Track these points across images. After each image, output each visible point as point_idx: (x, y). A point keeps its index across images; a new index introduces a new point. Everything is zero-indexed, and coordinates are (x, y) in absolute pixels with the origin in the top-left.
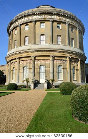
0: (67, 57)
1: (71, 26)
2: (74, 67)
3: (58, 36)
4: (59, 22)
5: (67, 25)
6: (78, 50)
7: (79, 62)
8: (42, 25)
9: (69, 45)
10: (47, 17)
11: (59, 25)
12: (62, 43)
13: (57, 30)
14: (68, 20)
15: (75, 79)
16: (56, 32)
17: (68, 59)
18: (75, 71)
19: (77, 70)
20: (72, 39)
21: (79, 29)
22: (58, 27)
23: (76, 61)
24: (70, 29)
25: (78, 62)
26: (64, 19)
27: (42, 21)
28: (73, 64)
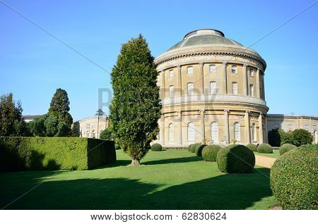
0: (245, 111)
1: (250, 68)
2: (254, 124)
3: (233, 82)
4: (235, 65)
5: (244, 68)
6: (259, 101)
7: (260, 116)
8: (212, 67)
9: (248, 94)
10: (219, 58)
11: (234, 68)
12: (238, 92)
13: (232, 74)
14: (246, 61)
15: (255, 140)
16: (231, 77)
17: (246, 114)
18: (255, 129)
19: (258, 128)
20: (251, 85)
21: (260, 71)
22: (233, 71)
23: (256, 115)
24: (249, 71)
25: (258, 117)
26: (240, 60)
27: (212, 63)
28: (253, 119)
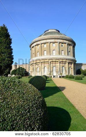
1: (69, 45)
2: (70, 67)
3: (62, 50)
4: (63, 43)
5: (66, 44)
6: (72, 58)
7: (73, 64)
8: (54, 44)
9: (68, 55)
10: (56, 40)
11: (62, 45)
12: (64, 55)
13: (61, 47)
14: (67, 42)
15: (71, 73)
16: (61, 48)
17: (67, 63)
18: (71, 69)
19: (72, 68)
20: (69, 52)
21: (73, 46)
22: (62, 46)
23: (71, 63)
24: (68, 46)
25: (72, 64)
26: (65, 41)
27: (54, 43)
28: (70, 65)
